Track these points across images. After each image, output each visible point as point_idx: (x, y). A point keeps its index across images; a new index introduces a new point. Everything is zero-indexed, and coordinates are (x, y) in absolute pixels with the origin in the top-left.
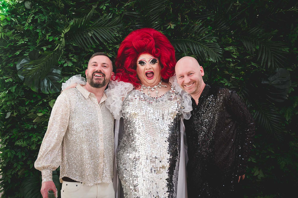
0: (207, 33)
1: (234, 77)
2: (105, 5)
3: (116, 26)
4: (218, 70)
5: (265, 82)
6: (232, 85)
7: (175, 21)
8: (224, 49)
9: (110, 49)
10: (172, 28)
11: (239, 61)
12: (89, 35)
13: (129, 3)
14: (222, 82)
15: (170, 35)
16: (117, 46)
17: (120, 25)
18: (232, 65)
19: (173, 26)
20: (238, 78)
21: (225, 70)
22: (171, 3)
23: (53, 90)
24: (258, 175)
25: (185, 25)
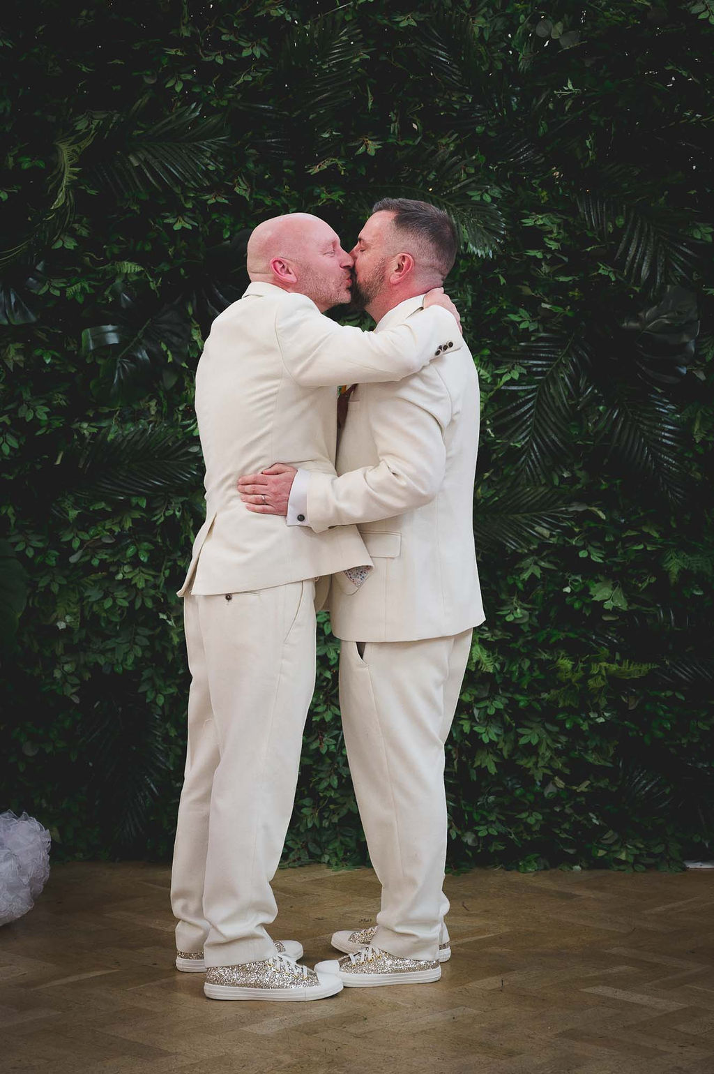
0: (473, 171)
1: (548, 306)
2: (180, 80)
3: (210, 141)
4: (503, 281)
5: (632, 324)
6: (541, 329)
7: (380, 132)
8: (523, 221)
9: (189, 206)
10: (369, 153)
11: (566, 259)
12: (132, 164)
13: (248, 73)
14: (513, 317)
15: (364, 174)
16: (208, 197)
17: (221, 138)
18: (545, 269)
19: (372, 147)
20: (559, 309)
21: (527, 283)
22: (372, 80)
23: (18, 313)
24: (606, 600)
25: (407, 146)
